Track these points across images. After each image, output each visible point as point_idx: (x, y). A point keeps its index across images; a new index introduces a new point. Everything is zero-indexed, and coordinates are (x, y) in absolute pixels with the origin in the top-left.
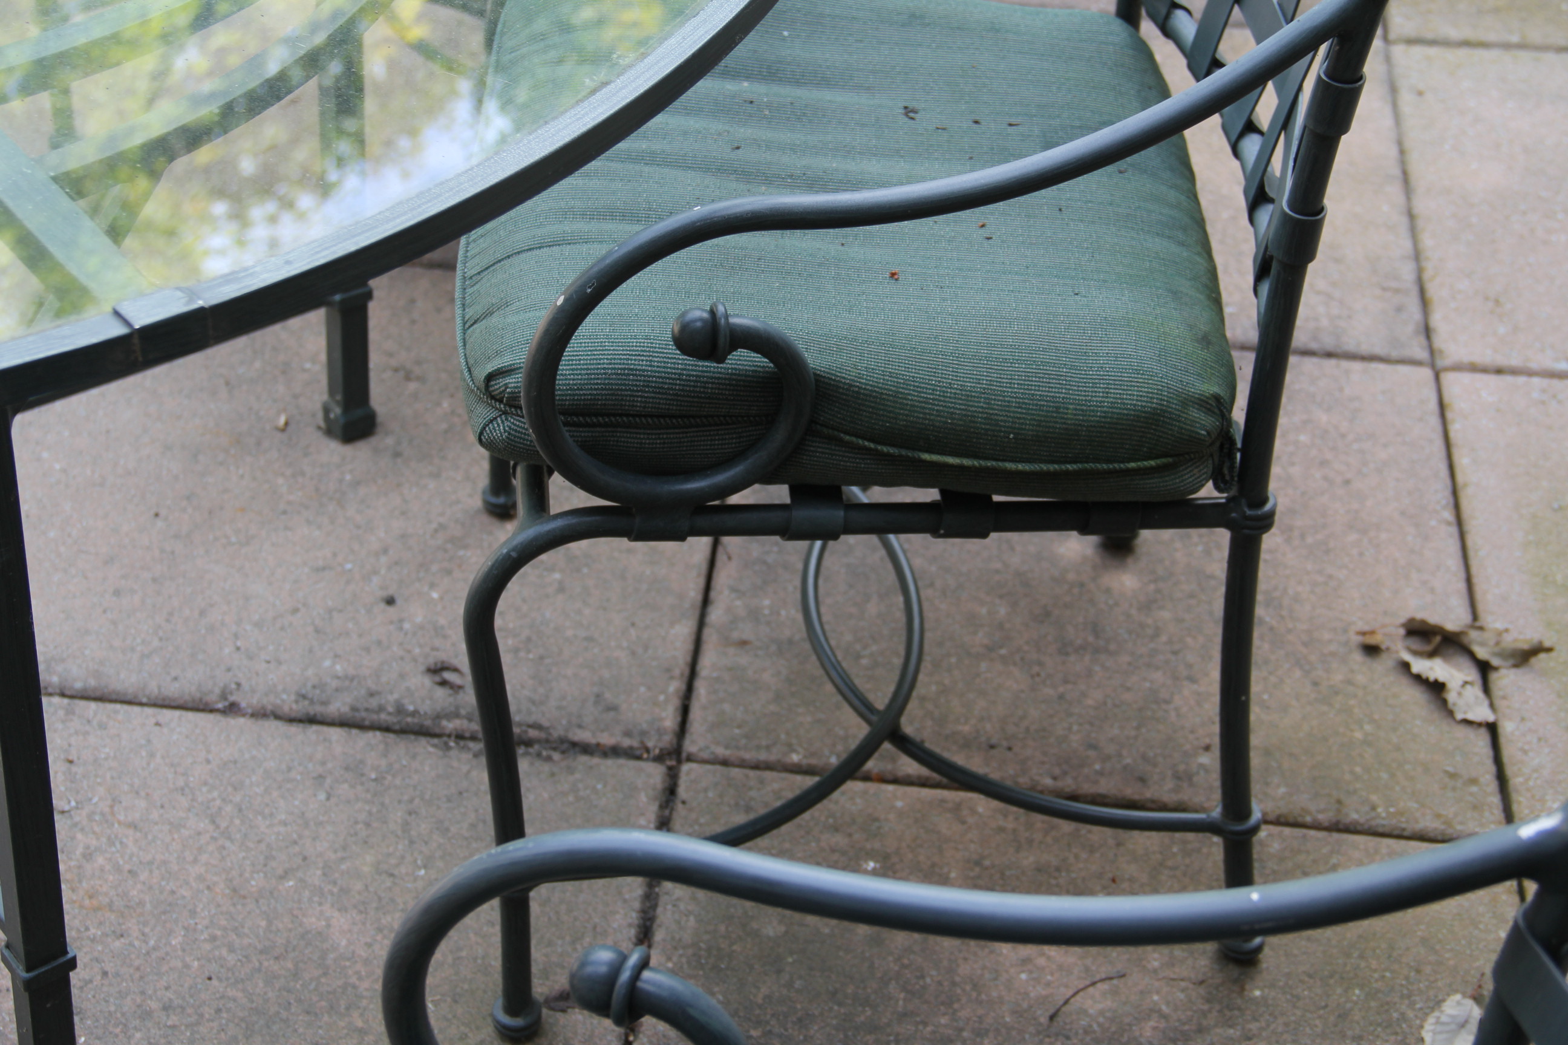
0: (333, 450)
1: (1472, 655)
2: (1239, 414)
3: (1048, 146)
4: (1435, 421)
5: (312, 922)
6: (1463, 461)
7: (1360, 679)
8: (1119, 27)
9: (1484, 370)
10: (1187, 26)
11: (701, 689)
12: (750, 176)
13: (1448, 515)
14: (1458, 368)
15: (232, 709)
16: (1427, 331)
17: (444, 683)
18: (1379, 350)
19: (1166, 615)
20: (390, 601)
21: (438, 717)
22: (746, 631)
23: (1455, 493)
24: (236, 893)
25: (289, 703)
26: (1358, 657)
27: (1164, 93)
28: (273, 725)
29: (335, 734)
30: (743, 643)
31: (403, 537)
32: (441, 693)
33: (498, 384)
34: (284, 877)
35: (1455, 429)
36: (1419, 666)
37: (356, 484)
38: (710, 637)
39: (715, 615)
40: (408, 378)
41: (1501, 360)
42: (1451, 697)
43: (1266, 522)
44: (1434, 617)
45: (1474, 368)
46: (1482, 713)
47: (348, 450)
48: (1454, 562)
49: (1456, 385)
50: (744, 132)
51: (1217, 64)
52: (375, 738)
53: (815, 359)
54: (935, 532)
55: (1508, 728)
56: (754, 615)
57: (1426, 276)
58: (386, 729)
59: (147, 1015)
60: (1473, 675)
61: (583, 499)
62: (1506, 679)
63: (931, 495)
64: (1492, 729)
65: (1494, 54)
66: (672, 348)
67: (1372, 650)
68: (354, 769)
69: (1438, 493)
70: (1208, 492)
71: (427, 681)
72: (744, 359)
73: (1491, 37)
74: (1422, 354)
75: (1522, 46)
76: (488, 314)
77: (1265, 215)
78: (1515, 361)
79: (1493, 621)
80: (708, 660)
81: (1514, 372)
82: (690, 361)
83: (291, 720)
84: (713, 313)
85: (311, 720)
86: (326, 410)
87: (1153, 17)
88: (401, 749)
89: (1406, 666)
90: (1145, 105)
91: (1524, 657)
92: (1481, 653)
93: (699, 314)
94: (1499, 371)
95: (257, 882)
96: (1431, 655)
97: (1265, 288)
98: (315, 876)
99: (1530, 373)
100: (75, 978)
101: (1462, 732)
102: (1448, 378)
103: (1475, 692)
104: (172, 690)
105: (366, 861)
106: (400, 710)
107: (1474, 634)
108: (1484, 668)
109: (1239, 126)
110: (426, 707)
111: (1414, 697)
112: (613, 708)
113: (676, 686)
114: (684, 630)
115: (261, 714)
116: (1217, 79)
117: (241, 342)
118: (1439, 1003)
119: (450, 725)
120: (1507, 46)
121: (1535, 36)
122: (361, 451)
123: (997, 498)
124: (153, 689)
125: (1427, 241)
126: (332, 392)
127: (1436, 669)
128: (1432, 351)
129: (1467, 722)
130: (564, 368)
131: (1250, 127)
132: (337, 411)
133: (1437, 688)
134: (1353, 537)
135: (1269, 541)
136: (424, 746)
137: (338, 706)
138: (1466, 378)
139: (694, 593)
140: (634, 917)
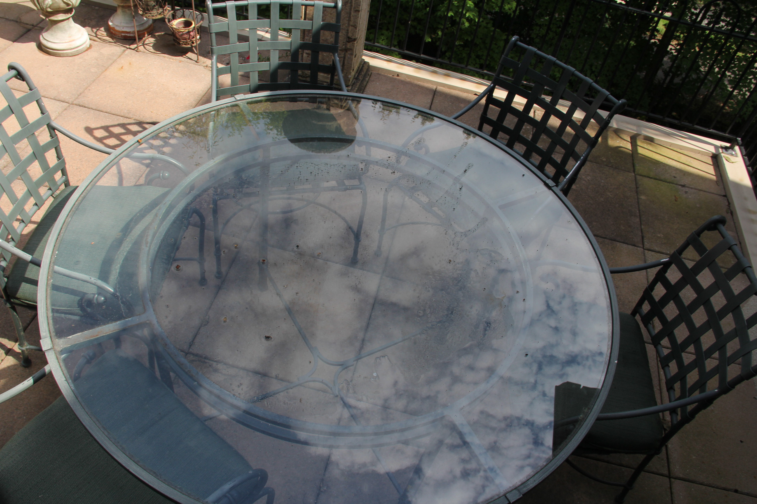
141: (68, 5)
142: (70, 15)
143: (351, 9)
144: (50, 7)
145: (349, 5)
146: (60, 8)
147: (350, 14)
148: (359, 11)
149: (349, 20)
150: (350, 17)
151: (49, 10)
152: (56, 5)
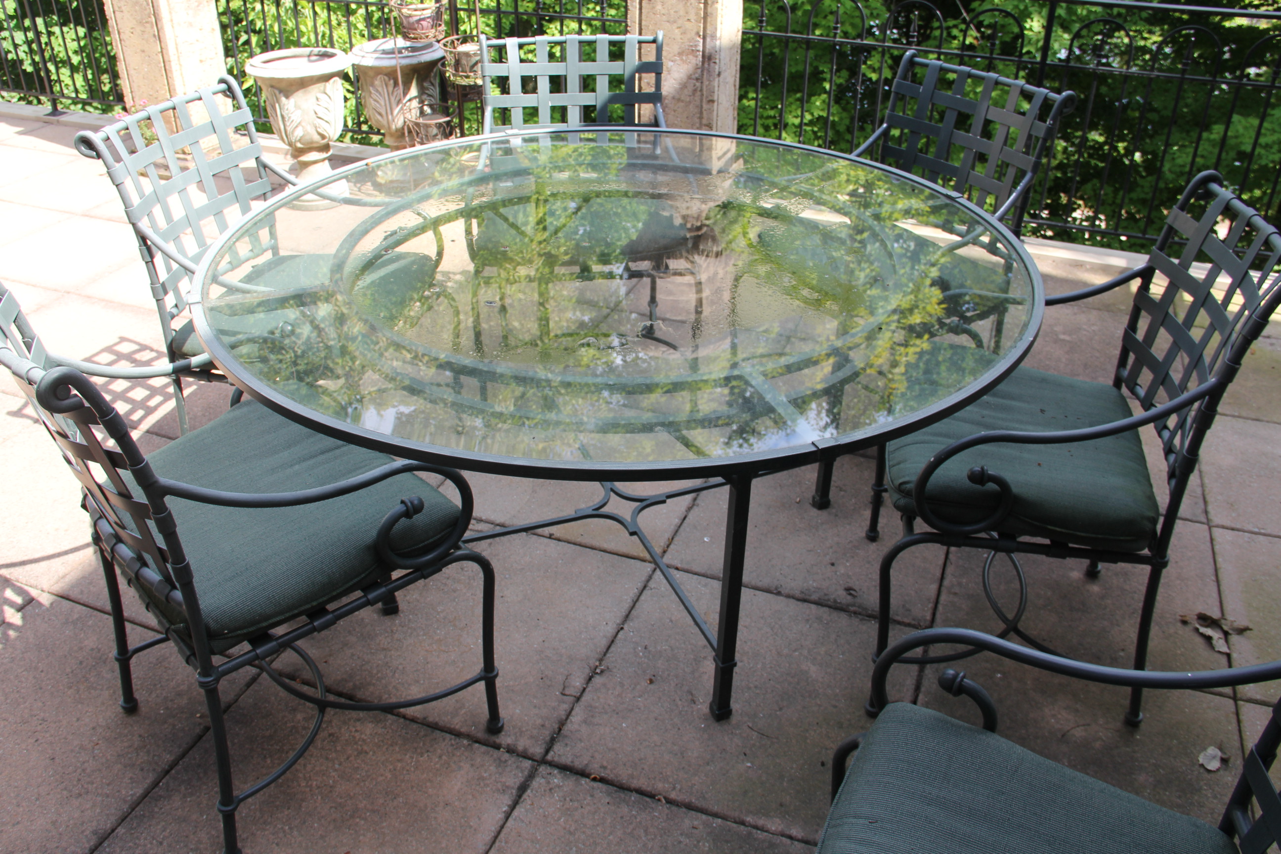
0: (814, 512)
1: (1222, 629)
2: (1159, 527)
3: (1091, 426)
4: (1209, 544)
5: (804, 667)
6: (1219, 559)
7: (1180, 632)
8: (1115, 390)
9: (1227, 528)
10: (1142, 392)
11: (940, 608)
12: (987, 427)
13: (1213, 578)
14: (1217, 526)
15: (779, 593)
16: (1206, 512)
17: (850, 594)
18: (1188, 517)
19: (1109, 601)
20: (833, 564)
21: (848, 605)
22: (956, 589)
23: (1216, 570)
24: (779, 654)
25: (797, 594)
26: (1179, 624)
27: (1131, 415)
28: (792, 600)
29: (813, 606)
30: (955, 594)
31: (838, 543)
32: (849, 597)
33: (904, 486)
34: (795, 651)
35: (1217, 548)
36: (1202, 630)
37: (822, 524)
38: (944, 590)
39: (946, 583)
40: (841, 490)
41: (1233, 525)
42: (1214, 642)
43: (1165, 565)
44: (1209, 613)
45: (1223, 527)
46: (1225, 649)
47: (820, 512)
48: (1215, 595)
49: (1217, 532)
50: (985, 412)
51: (1153, 405)
52: (826, 609)
53: (1015, 490)
54: (1048, 555)
55: (1234, 656)
56: (960, 584)
57: (1207, 492)
58: (830, 607)
59: (749, 688)
60: (1221, 635)
61: (928, 529)
62: (1234, 638)
63: (1047, 541)
64: (1228, 656)
65: (1229, 418)
66: (968, 481)
67: (1185, 622)
68: (819, 619)
69: (1210, 570)
70: (1146, 552)
71: (844, 593)
72: (991, 486)
73: (1228, 412)
74: (1204, 520)
75: (1239, 417)
76: (899, 463)
77: (1172, 457)
78: (1238, 526)
79: (1230, 617)
80: (943, 598)
81: (1238, 530)
82: (971, 484)
83: (798, 600)
84: (982, 468)
85: (804, 600)
86: (814, 498)
87: (1128, 387)
88: (835, 615)
89: (1197, 630)
90: (1125, 417)
91: (1241, 631)
92: (1225, 628)
93: (978, 469)
94: (1233, 529)
95: (786, 651)
96: (1207, 626)
97: (1173, 482)
98: (805, 652)
99: (1244, 531)
100: (736, 669)
101: (1217, 655)
102: (1214, 530)
103: (1222, 642)
104: (759, 584)
105: (822, 650)
106: (835, 601)
107: (1223, 621)
108: (1226, 634)
109: (1161, 426)
110: (844, 601)
111: (1199, 640)
112: (909, 610)
113: (931, 605)
114: (934, 587)
115: (788, 596)
116: (1153, 411)
117: (785, 472)
118: (1205, 749)
119: (852, 609)
120: (1234, 416)
121: (1244, 414)
122: (823, 515)
123: (1071, 545)
124: (753, 583)
125: (1206, 481)
126: (817, 491)
127: (1209, 632)
128: (1207, 519)
129: (1219, 652)
130: (928, 484)
131: (1165, 427)
132: (817, 498)
133: (1209, 639)
134: (1178, 582)
135: (1164, 572)
136: (843, 615)
137: (814, 597)
138: (1220, 530)
139: (938, 574)
140: (914, 682)
141: (323, 137)
142: (324, 155)
143: (701, 101)
144: (300, 141)
145: (699, 93)
146: (312, 142)
147: (702, 107)
148: (713, 101)
149: (701, 118)
150: (701, 113)
151: (299, 145)
152: (307, 137)
